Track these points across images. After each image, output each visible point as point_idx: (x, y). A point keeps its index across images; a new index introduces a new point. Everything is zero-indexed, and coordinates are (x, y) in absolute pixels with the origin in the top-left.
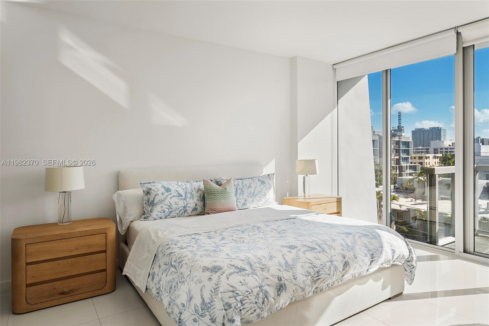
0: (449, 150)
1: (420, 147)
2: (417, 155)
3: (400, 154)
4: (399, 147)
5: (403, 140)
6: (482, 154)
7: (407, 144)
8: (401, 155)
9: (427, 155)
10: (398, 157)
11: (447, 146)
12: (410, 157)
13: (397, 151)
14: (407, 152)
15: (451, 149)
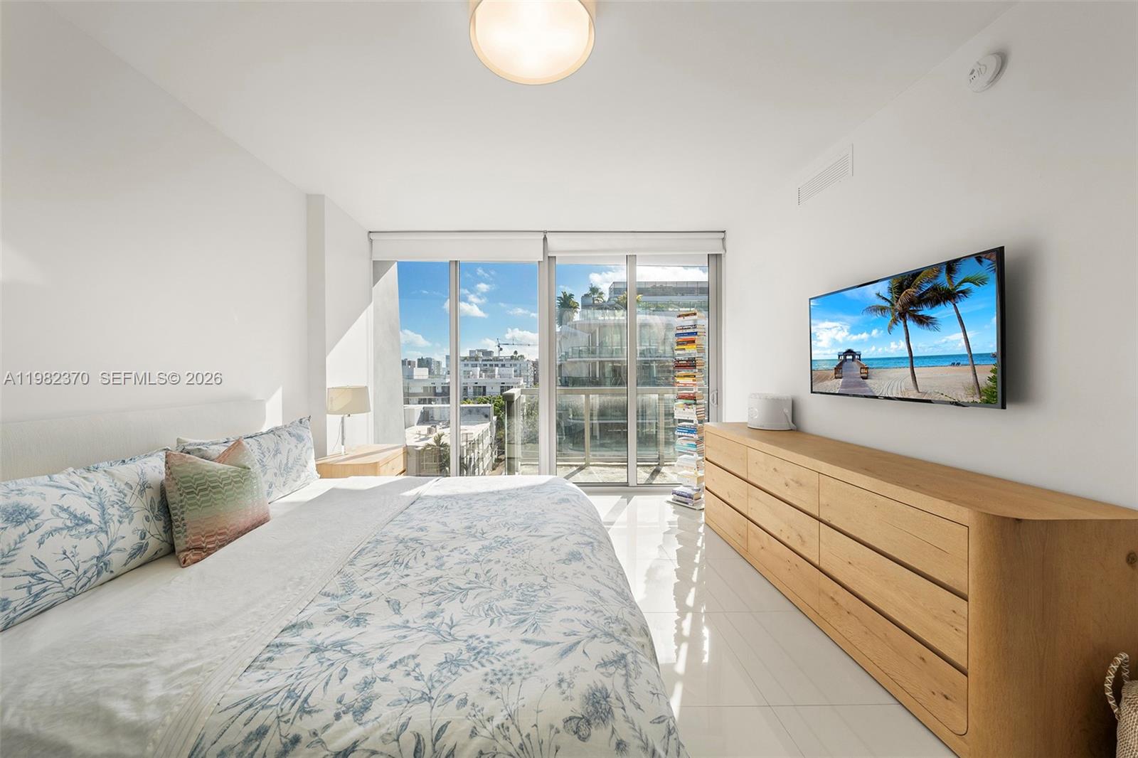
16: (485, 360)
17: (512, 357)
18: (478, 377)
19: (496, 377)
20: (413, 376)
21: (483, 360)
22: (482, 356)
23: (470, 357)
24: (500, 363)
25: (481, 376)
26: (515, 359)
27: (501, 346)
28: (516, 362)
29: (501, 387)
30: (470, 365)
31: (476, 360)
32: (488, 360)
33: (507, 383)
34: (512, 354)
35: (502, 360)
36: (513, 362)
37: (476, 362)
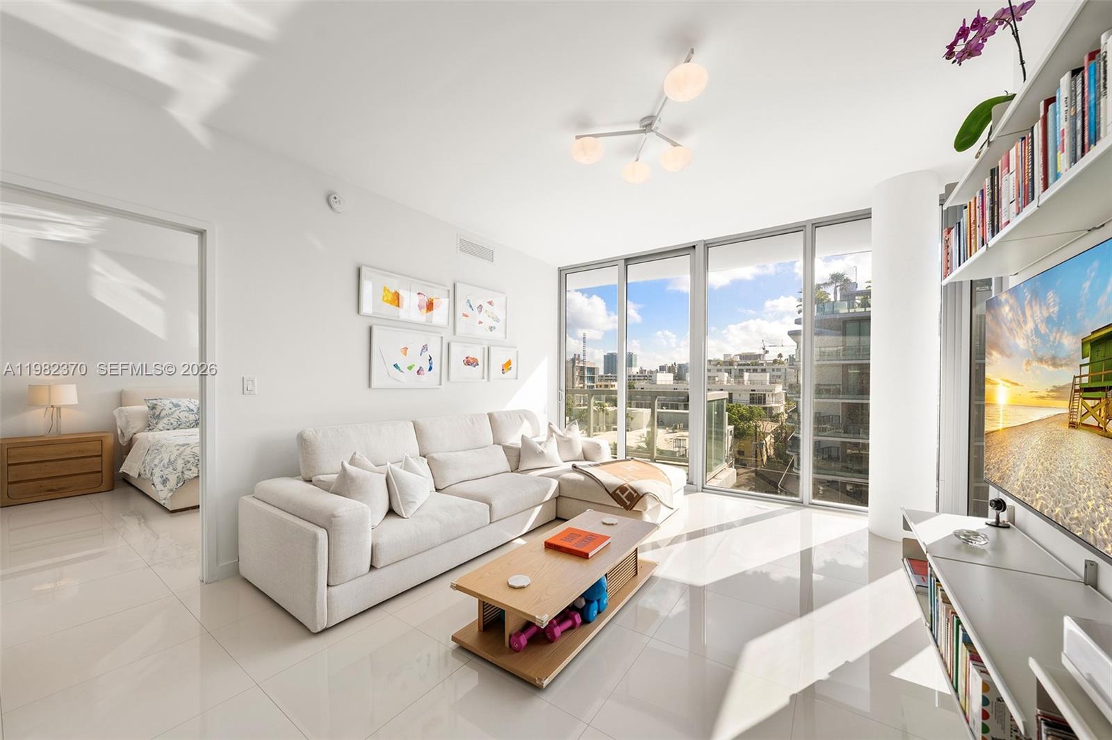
0: (636, 378)
1: (610, 374)
2: (603, 383)
3: (584, 381)
4: (584, 373)
5: (587, 365)
6: (658, 383)
7: (592, 370)
8: (586, 382)
9: (613, 383)
10: (582, 385)
11: (635, 374)
12: (595, 385)
13: (582, 378)
14: (592, 379)
15: (639, 376)
16: (741, 365)
17: (775, 361)
18: (725, 383)
19: (745, 383)
20: (656, 381)
21: (739, 365)
22: (738, 359)
23: (724, 362)
24: (759, 368)
25: (728, 381)
26: (780, 363)
27: (767, 349)
28: (780, 366)
29: (751, 394)
30: (723, 370)
31: (730, 365)
32: (744, 365)
33: (758, 390)
34: (776, 357)
35: (762, 364)
36: (776, 366)
37: (731, 367)
